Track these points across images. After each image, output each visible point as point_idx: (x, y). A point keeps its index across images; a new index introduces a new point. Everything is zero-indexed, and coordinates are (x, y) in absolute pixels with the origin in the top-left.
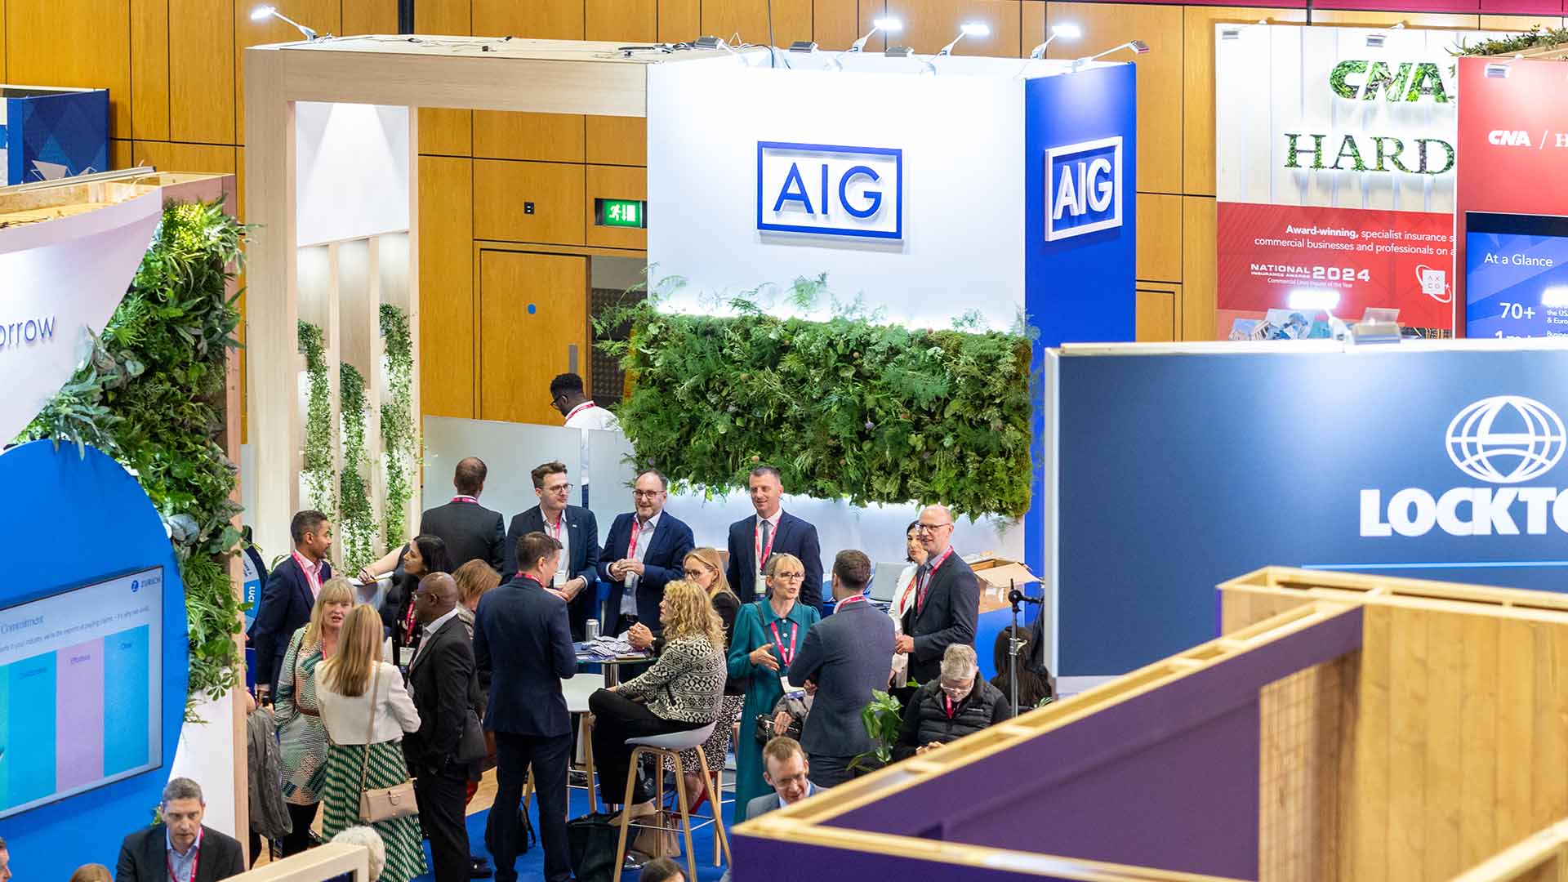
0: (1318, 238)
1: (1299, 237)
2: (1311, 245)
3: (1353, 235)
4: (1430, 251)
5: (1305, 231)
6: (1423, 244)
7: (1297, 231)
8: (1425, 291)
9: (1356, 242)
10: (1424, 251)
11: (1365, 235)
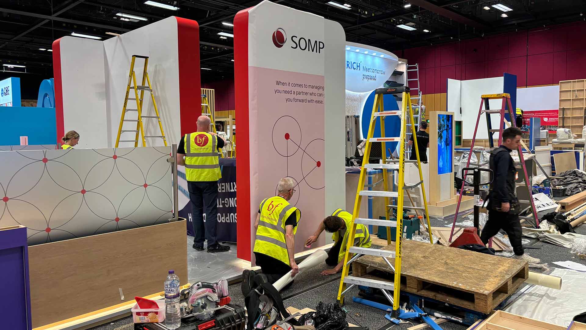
0: (528, 115)
1: (525, 115)
2: (527, 116)
3: (533, 114)
4: (545, 115)
5: (526, 114)
6: (544, 114)
7: (525, 114)
8: (544, 121)
9: (534, 115)
10: (544, 115)
11: (535, 114)
